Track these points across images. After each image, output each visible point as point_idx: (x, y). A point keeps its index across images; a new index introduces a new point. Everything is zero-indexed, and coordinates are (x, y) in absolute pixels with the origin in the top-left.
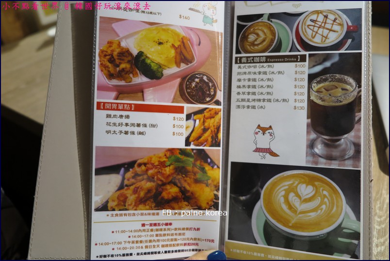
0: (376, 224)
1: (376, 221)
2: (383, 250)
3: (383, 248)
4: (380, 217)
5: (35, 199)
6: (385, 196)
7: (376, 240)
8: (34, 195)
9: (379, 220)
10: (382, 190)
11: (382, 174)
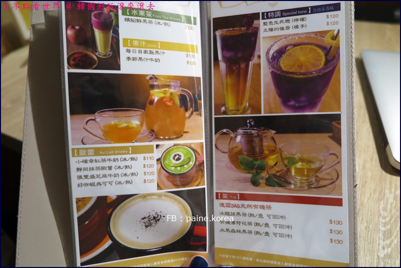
0: (381, 225)
1: (381, 223)
2: (389, 252)
3: (390, 249)
4: (384, 218)
5: (19, 219)
6: (388, 196)
7: (382, 242)
8: (17, 215)
9: (384, 221)
10: (384, 190)
11: (384, 173)
